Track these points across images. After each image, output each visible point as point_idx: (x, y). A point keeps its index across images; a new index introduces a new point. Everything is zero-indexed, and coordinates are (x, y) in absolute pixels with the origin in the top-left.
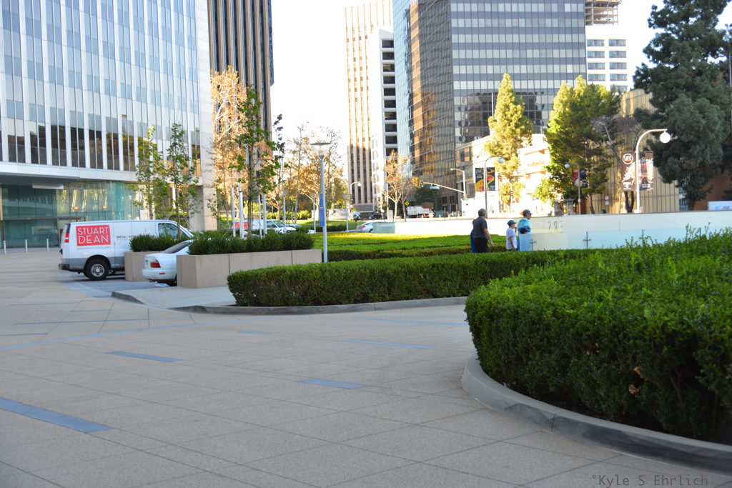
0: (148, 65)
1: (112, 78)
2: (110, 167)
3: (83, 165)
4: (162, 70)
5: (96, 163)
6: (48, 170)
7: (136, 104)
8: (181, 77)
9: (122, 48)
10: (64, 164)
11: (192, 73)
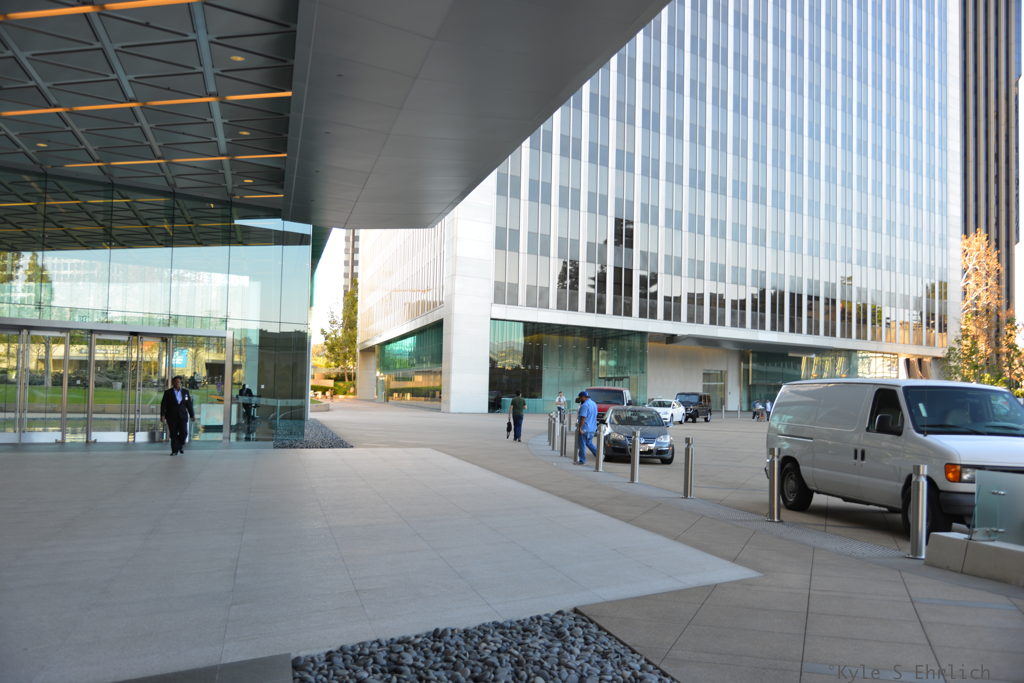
0: (898, 235)
1: (864, 249)
2: (858, 337)
3: (834, 335)
4: (912, 238)
5: (846, 334)
6: (802, 339)
7: (886, 274)
8: (931, 244)
9: (875, 218)
10: (817, 333)
11: (941, 239)
